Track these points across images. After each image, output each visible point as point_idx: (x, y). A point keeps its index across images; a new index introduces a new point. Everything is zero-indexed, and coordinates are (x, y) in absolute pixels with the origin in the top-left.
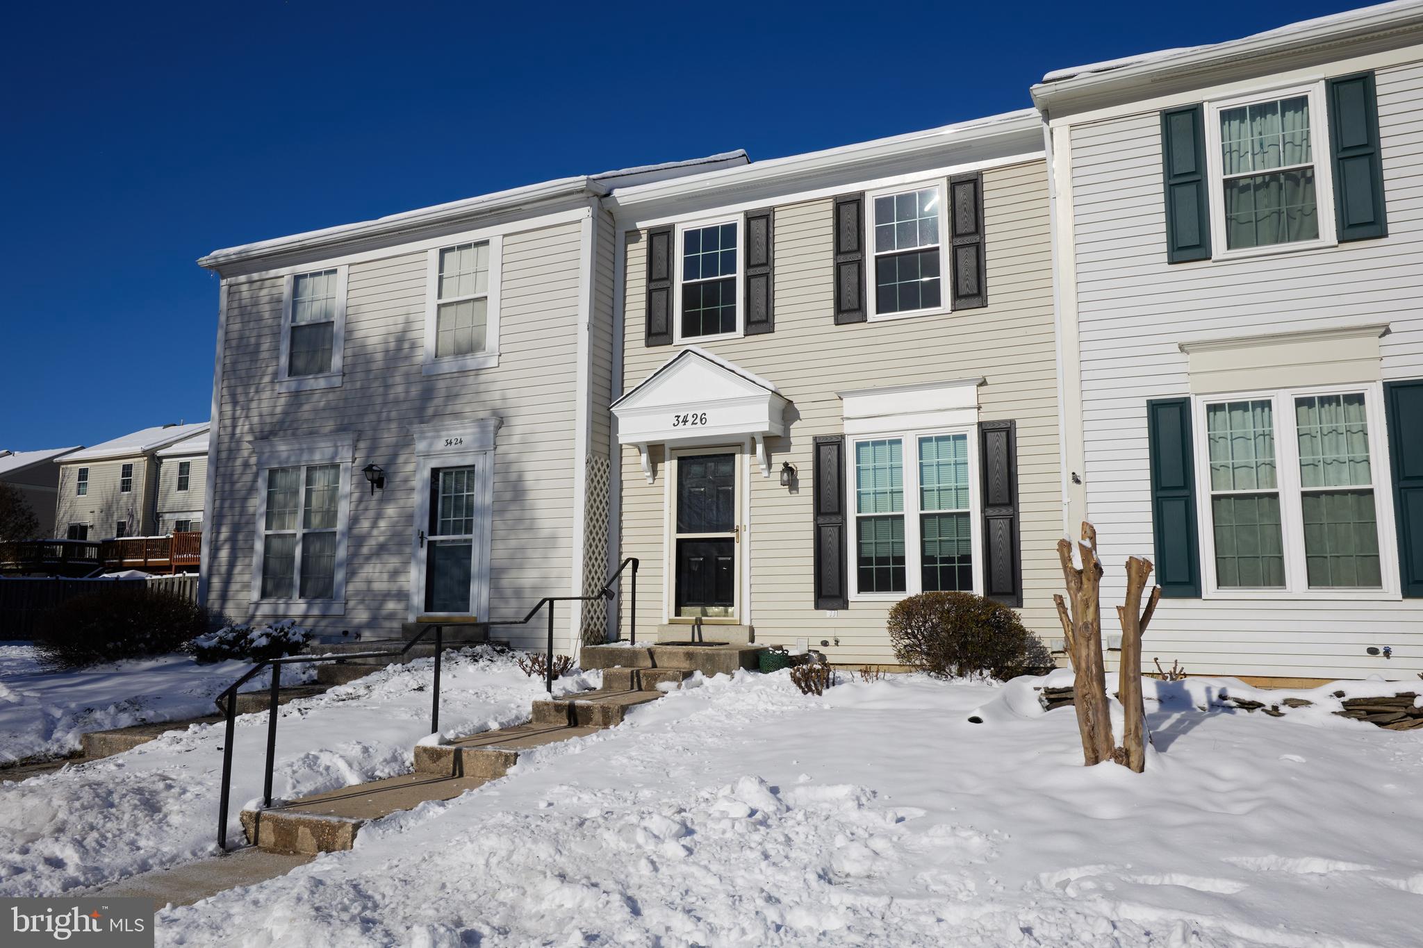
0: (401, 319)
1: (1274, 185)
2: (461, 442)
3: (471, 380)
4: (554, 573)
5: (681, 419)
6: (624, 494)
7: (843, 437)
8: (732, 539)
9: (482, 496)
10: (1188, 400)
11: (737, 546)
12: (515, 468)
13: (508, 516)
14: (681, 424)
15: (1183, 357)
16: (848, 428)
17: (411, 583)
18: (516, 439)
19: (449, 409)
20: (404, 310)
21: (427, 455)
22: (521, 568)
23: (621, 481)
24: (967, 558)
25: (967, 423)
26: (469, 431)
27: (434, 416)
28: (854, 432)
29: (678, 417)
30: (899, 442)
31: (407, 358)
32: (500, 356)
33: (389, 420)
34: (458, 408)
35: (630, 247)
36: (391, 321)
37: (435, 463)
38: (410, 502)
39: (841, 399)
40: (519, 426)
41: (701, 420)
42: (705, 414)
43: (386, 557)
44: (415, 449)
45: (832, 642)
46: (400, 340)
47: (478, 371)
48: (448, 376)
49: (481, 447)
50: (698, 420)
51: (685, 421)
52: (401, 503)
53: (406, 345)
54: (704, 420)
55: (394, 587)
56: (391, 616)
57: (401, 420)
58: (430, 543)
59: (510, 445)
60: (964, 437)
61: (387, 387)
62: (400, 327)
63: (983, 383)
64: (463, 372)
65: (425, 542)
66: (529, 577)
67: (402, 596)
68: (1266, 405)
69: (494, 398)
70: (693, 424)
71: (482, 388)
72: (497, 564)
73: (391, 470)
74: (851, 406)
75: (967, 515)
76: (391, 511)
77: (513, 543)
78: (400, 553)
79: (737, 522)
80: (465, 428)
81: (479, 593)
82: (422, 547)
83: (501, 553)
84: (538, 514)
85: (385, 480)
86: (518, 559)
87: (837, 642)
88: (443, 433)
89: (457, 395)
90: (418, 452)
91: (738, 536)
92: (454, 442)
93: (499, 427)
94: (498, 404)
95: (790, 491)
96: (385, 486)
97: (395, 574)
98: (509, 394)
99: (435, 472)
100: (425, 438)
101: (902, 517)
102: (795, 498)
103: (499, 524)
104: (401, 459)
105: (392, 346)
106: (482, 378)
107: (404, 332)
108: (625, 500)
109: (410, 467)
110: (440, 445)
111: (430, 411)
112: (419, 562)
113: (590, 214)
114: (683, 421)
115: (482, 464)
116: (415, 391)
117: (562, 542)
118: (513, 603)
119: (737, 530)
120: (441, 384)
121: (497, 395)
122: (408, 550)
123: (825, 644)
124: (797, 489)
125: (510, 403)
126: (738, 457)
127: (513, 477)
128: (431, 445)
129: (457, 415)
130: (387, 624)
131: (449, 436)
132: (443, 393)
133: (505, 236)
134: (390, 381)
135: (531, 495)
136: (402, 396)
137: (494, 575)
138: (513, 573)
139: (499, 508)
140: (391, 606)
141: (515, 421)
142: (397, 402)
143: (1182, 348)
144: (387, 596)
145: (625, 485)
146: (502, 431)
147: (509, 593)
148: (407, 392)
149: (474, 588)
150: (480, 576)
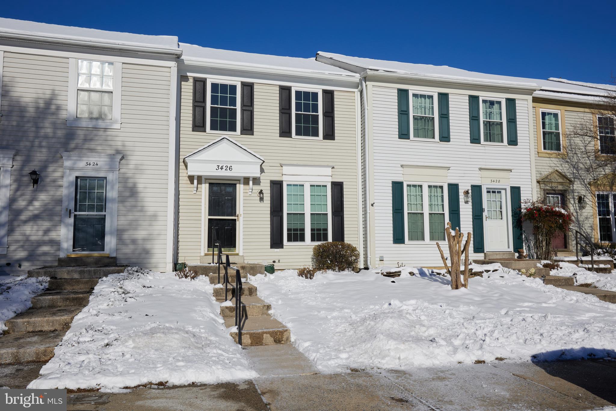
0: (49, 92)
1: (423, 120)
2: (97, 165)
3: (101, 133)
4: (156, 232)
5: (220, 167)
6: (180, 197)
7: (282, 181)
8: (235, 220)
9: (112, 193)
10: (403, 182)
11: (237, 223)
12: (131, 180)
13: (128, 204)
14: (220, 170)
15: (401, 169)
16: (284, 178)
17: (61, 237)
18: (131, 167)
19: (86, 146)
20: (51, 87)
21: (72, 169)
22: (136, 229)
23: (179, 191)
24: (326, 230)
25: (328, 181)
26: (102, 159)
27: (76, 148)
28: (286, 180)
29: (219, 166)
30: (303, 185)
31: (53, 114)
32: (121, 124)
33: (40, 146)
34: (92, 146)
35: (183, 83)
36: (40, 91)
37: (78, 174)
38: (58, 193)
39: (282, 166)
40: (133, 160)
41: (230, 169)
42: (231, 167)
43: (40, 222)
44: (63, 164)
45: (277, 261)
46: (48, 103)
47: (106, 129)
48: (85, 129)
49: (110, 168)
50: (228, 169)
51: (222, 168)
52: (52, 193)
53: (53, 107)
54: (231, 169)
55: (46, 238)
56: (45, 254)
57: (49, 148)
58: (75, 216)
59: (128, 169)
60: (326, 186)
61: (38, 128)
62: (47, 96)
63: (333, 168)
64: (96, 128)
65: (72, 215)
66: (140, 234)
67: (55, 243)
68: (421, 186)
69: (118, 144)
70: (225, 170)
71: (109, 138)
72: (120, 227)
73: (43, 174)
74: (286, 170)
75: (327, 214)
76: (43, 197)
77: (130, 218)
78: (50, 220)
79: (237, 213)
80: (100, 158)
81: (110, 242)
82: (70, 217)
83: (123, 222)
84: (146, 204)
85: (39, 180)
86: (134, 225)
87: (279, 261)
88: (84, 159)
89: (91, 140)
90: (65, 167)
91: (238, 219)
92: (92, 164)
93: (121, 160)
94: (120, 148)
95: (260, 201)
96: (39, 182)
97: (47, 232)
98: (127, 144)
99: (77, 178)
100: (71, 160)
101: (304, 214)
102: (262, 204)
103: (122, 208)
104: (51, 169)
105: (42, 105)
106: (109, 133)
107: (51, 99)
108: (181, 200)
109: (58, 174)
110: (82, 164)
111: (72, 145)
112: (67, 225)
113: (176, 65)
114: (221, 168)
115: (111, 177)
116: (60, 133)
117: (160, 218)
118: (132, 247)
119: (238, 216)
120: (81, 133)
121: (119, 143)
122: (57, 218)
123: (274, 262)
124: (263, 201)
125: (127, 148)
126: (238, 185)
127: (130, 185)
128: (74, 164)
129: (92, 150)
130: (43, 258)
131: (89, 161)
132: (82, 137)
133: (123, 63)
134: (41, 125)
135: (142, 195)
136: (51, 135)
137: (119, 233)
138: (131, 232)
139: (122, 200)
140: (45, 248)
141: (130, 158)
142: (46, 137)
143: (402, 166)
144: (40, 243)
145: (181, 193)
146: (123, 162)
147: (128, 241)
148: (54, 133)
149: (107, 239)
150: (111, 233)
